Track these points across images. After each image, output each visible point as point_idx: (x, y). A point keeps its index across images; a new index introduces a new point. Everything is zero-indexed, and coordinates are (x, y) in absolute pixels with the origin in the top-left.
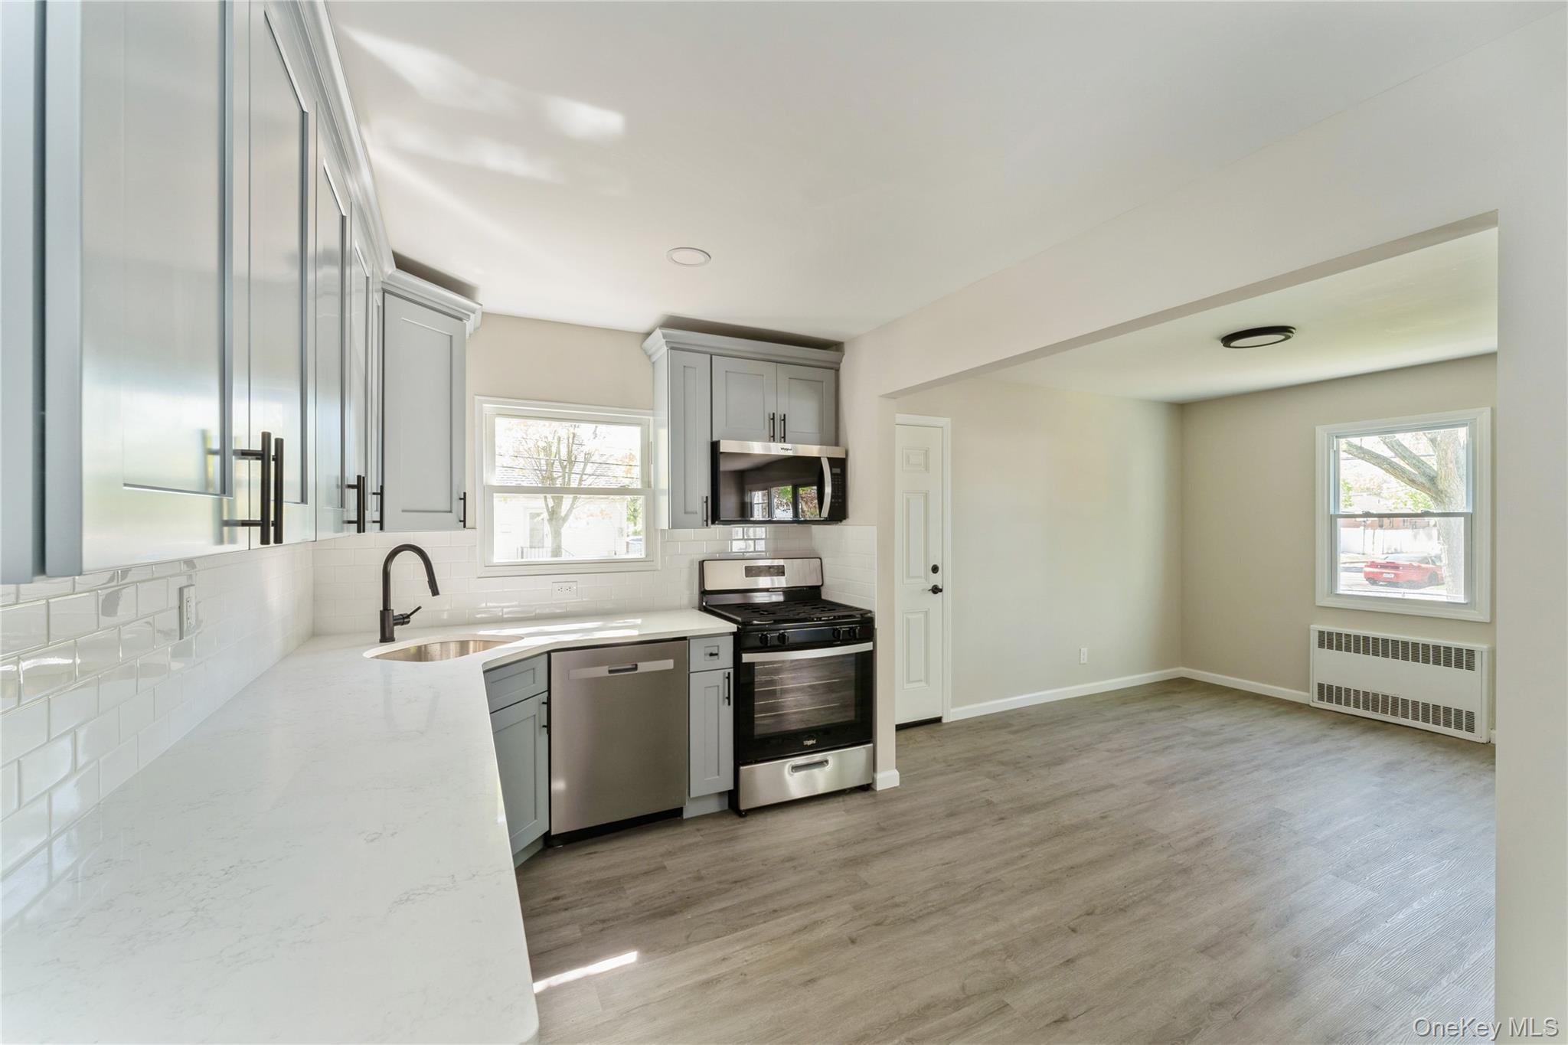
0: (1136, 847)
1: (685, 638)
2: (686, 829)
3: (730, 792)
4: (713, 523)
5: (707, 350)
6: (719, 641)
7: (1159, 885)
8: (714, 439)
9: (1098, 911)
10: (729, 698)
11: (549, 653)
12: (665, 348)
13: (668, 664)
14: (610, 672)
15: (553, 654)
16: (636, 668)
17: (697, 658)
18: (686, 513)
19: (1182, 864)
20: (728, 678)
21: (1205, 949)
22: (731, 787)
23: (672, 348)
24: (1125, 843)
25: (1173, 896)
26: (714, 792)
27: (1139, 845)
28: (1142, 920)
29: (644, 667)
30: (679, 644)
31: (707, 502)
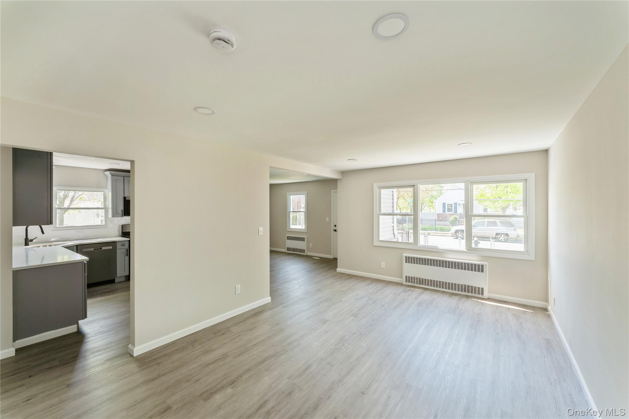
1: (115, 242)
2: (116, 284)
3: (128, 275)
4: (125, 216)
5: (122, 176)
6: (125, 242)
8: (125, 196)
10: (127, 255)
11: (77, 246)
12: (110, 175)
13: (111, 247)
14: (94, 249)
15: (78, 246)
16: (101, 248)
17: (119, 246)
18: (116, 214)
20: (127, 250)
22: (128, 274)
23: (112, 176)
26: (123, 275)
29: (103, 248)
30: (114, 243)
31: (123, 211)
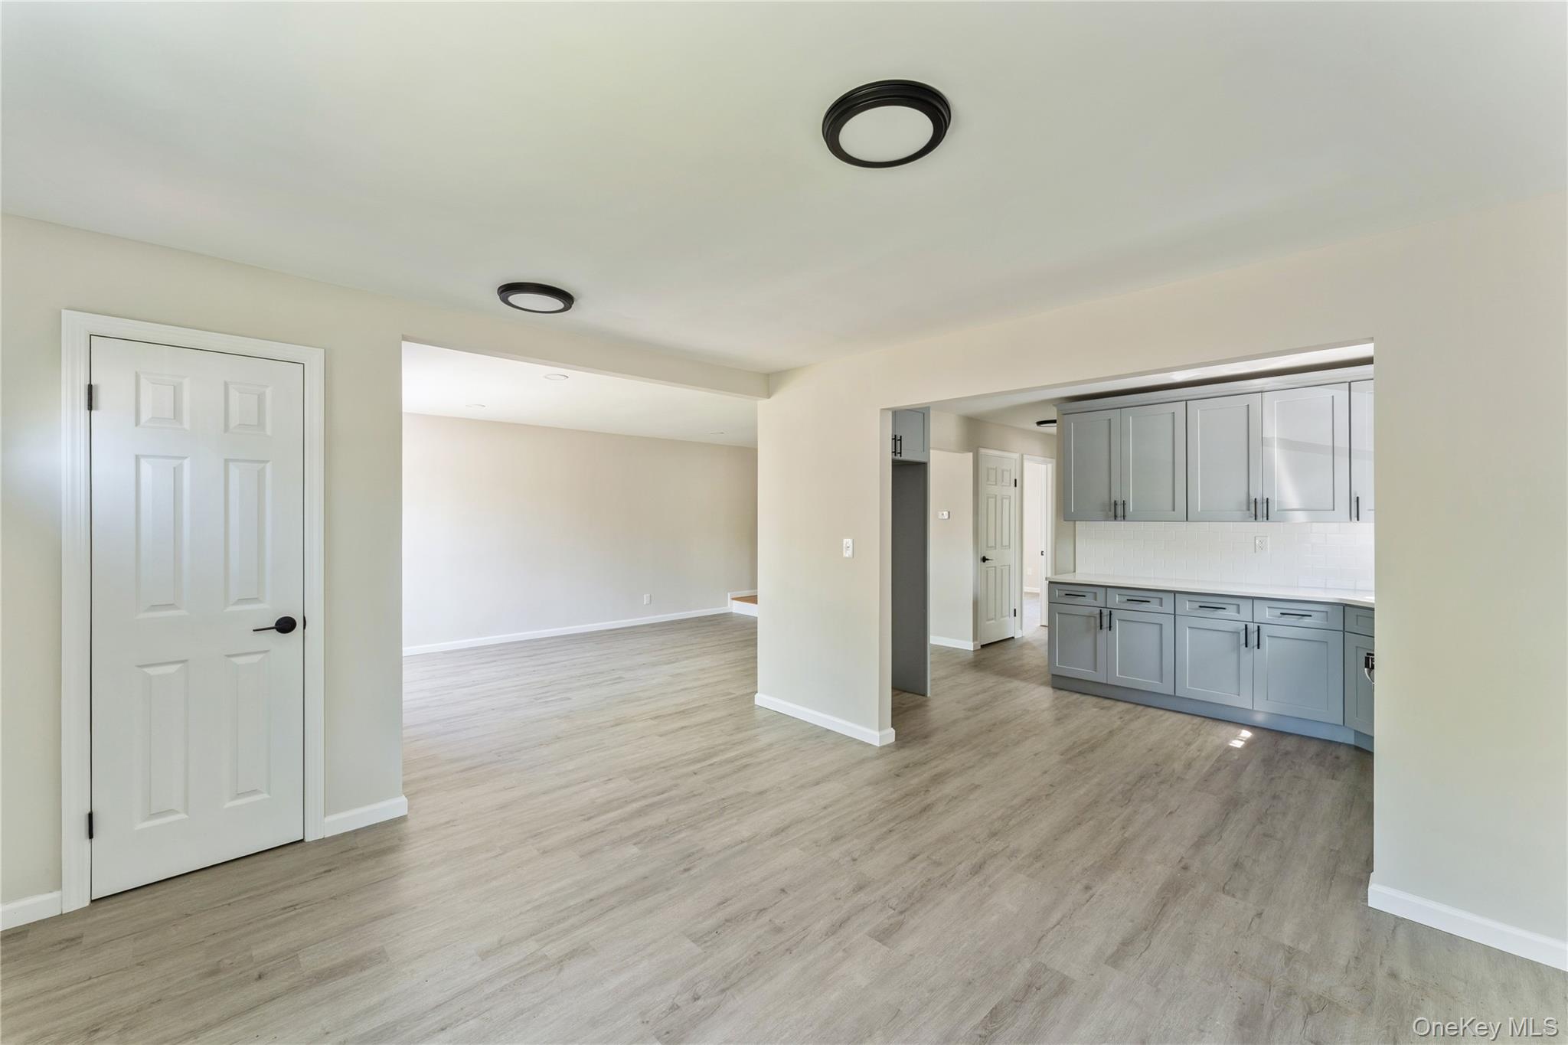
0: (1039, 853)
7: (1011, 820)
9: (1044, 798)
19: (997, 840)
21: (977, 787)
24: (1050, 855)
25: (999, 813)
27: (1037, 856)
28: (1015, 796)
